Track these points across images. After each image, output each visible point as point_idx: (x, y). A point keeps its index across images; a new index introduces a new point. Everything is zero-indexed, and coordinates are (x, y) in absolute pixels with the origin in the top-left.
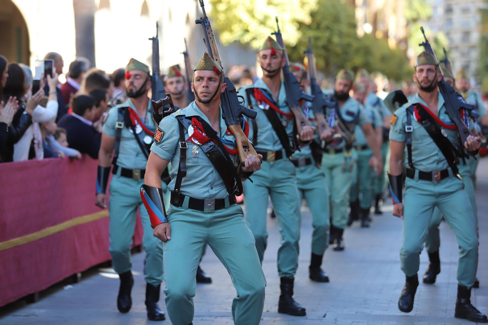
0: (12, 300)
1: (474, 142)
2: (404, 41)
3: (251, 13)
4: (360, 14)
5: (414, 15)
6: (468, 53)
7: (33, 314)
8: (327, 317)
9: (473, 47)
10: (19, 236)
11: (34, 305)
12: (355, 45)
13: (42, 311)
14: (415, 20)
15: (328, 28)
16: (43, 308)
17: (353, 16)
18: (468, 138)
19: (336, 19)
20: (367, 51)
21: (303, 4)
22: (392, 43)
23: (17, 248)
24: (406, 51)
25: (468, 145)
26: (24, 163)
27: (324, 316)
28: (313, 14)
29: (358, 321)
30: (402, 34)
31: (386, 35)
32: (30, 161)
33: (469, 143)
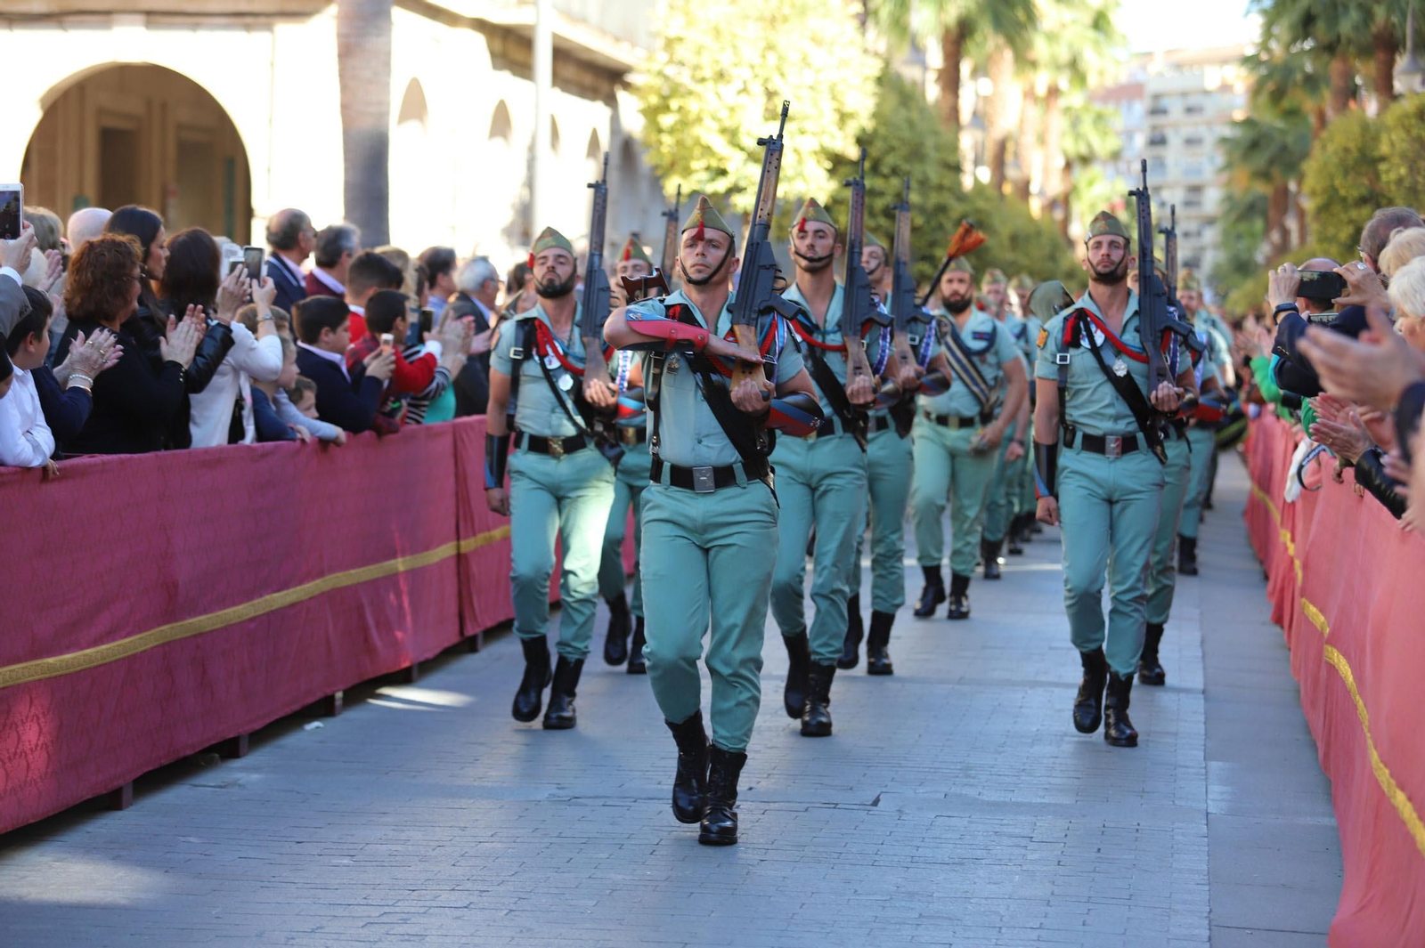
0: (189, 752)
1: (1169, 395)
2: (1063, 202)
3: (732, 135)
4: (967, 142)
5: (1083, 150)
6: (1199, 234)
7: (235, 784)
8: (880, 804)
9: (1210, 221)
10: (205, 612)
11: (237, 763)
12: (957, 209)
13: (255, 777)
14: (1085, 160)
15: (895, 171)
16: (256, 769)
17: (955, 148)
18: (1160, 386)
19: (916, 154)
20: (980, 222)
21: (844, 117)
22: (1035, 206)
23: (200, 637)
24: (1066, 222)
25: (1157, 398)
26: (219, 450)
27: (876, 803)
28: (863, 141)
29: (949, 814)
30: (1056, 187)
31: (1024, 190)
32: (233, 446)
33: (1160, 395)
